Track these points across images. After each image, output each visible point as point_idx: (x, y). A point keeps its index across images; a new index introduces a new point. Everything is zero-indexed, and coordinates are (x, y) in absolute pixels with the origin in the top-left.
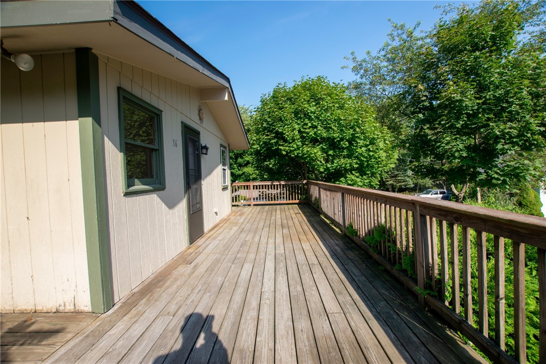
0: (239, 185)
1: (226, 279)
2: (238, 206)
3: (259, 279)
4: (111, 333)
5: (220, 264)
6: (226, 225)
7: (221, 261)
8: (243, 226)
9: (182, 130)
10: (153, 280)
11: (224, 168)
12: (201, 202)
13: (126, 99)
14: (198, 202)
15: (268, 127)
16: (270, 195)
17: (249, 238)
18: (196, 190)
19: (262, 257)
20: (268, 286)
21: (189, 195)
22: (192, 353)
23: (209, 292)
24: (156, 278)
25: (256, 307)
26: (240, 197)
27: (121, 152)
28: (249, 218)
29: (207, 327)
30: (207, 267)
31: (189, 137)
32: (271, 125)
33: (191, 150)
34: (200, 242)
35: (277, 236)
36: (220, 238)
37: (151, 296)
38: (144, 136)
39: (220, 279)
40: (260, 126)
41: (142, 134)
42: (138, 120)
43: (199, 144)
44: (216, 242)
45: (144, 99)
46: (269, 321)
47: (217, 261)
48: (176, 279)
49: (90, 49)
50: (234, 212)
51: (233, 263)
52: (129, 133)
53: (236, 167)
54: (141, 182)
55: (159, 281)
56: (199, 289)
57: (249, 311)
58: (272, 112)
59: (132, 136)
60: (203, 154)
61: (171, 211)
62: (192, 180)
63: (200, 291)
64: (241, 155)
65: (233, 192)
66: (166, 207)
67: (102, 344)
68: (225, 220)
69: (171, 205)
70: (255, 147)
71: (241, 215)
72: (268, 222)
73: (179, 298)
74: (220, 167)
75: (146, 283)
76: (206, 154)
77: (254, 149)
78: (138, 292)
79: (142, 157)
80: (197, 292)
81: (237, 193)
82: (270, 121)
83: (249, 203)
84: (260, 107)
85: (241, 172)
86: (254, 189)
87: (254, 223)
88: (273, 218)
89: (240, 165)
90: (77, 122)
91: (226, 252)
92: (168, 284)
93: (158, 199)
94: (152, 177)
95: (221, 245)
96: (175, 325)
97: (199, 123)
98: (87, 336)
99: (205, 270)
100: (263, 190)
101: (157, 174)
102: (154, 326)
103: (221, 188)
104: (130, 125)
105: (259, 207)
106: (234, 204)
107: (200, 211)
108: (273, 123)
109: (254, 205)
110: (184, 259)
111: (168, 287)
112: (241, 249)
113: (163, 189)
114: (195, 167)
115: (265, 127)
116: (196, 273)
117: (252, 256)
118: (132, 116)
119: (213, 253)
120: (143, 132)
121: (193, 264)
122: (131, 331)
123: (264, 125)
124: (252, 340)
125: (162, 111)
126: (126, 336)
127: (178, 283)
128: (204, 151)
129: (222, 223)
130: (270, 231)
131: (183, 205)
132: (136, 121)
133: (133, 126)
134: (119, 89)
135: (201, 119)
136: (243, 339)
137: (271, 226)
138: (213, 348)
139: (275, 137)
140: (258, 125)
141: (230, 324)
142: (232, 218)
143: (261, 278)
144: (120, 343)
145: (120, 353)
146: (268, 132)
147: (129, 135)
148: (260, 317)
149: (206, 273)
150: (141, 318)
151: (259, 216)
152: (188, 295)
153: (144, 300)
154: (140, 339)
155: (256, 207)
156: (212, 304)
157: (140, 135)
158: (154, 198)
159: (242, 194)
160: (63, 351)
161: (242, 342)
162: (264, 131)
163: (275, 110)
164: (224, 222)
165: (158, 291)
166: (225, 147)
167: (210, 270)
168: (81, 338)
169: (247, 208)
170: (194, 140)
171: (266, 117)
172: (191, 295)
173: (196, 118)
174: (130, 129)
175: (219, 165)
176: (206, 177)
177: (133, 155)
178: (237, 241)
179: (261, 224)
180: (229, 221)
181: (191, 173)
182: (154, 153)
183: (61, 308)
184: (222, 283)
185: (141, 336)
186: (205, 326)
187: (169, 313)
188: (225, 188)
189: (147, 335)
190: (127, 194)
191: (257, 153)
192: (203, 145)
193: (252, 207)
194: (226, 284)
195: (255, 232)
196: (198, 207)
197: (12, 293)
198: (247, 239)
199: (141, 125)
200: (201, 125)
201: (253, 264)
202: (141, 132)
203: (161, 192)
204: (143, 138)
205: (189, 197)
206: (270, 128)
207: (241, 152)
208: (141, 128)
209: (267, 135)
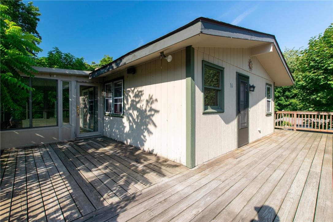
0: (285, 113)
1: (260, 175)
2: (281, 129)
3: (288, 183)
4: (193, 178)
5: (257, 165)
6: (267, 141)
7: (258, 163)
8: (282, 144)
9: (236, 77)
10: (214, 161)
11: (268, 100)
12: (248, 122)
13: (206, 65)
14: (245, 122)
15: (316, 65)
16: (316, 124)
17: (286, 153)
18: (245, 114)
19: (294, 169)
20: (296, 190)
21: (239, 117)
22: (230, 204)
23: (246, 178)
24: (216, 160)
25: (280, 200)
26: (283, 122)
27: (202, 92)
28: (289, 139)
29: (241, 196)
30: (248, 163)
31: (241, 81)
32: (319, 63)
33: (242, 89)
34: (245, 148)
35: (315, 158)
36: (260, 148)
37: (212, 168)
38: (216, 82)
39: (255, 174)
40: (306, 66)
41: (214, 81)
42: (213, 73)
43: (248, 85)
44: (257, 150)
45: (215, 63)
46: (289, 212)
47: (256, 162)
48: (226, 165)
49: (191, 46)
50: (277, 133)
51: (267, 167)
52: (207, 81)
53: (284, 99)
54: (211, 108)
55: (217, 163)
56: (239, 174)
57: (273, 199)
58: (322, 51)
59: (209, 82)
60: (251, 91)
61: (227, 125)
62: (242, 107)
63: (240, 175)
64: (289, 90)
65: (276, 119)
66: (224, 123)
67: (189, 181)
68: (267, 137)
69: (227, 121)
70: (300, 83)
71: (282, 136)
72: (309, 146)
73: (227, 174)
74: (265, 100)
75: (211, 161)
76: (253, 91)
77: (299, 84)
78: (206, 165)
79: (214, 93)
80: (238, 175)
81: (281, 119)
82: (318, 60)
83: (291, 128)
84: (308, 49)
85: (288, 103)
86: (297, 117)
87: (294, 144)
88: (316, 143)
89: (287, 97)
90: (185, 80)
91: (264, 158)
92: (222, 165)
93: (220, 117)
94: (217, 105)
95: (261, 153)
96: (223, 187)
97: (249, 71)
98: (184, 175)
99: (246, 165)
100: (308, 119)
101: (220, 104)
102: (212, 183)
103: (265, 114)
104: (209, 76)
105: (302, 133)
106: (278, 127)
107: (247, 128)
108: (322, 61)
109: (297, 130)
110: (232, 155)
111: (222, 167)
112: (277, 159)
113: (223, 112)
114: (244, 100)
115: (312, 66)
116: (240, 165)
117: (285, 166)
118: (209, 71)
119: (253, 157)
120: (215, 79)
121: (238, 160)
122: (201, 180)
123: (311, 64)
124: (272, 217)
125: (224, 68)
126: (199, 182)
127: (228, 167)
128: (252, 89)
129: (264, 139)
130: (309, 153)
131: (235, 123)
132: (211, 74)
133: (210, 77)
134: (203, 61)
135: (250, 68)
136: (265, 213)
137: (312, 149)
138: (243, 208)
139: (323, 73)
140: (305, 65)
141: (257, 200)
142: (274, 137)
143: (290, 183)
144: (196, 184)
145: (195, 188)
146: (314, 70)
147: (207, 82)
148: (282, 206)
149: (246, 167)
150: (206, 177)
151: (300, 140)
152: (233, 175)
153: (209, 169)
154: (205, 186)
155: (298, 132)
156: (247, 185)
157: (213, 82)
158: (217, 116)
159: (285, 120)
160: (175, 177)
161: (264, 214)
162: (310, 69)
163: (325, 49)
164: (266, 139)
165: (216, 167)
166: (271, 85)
167: (249, 166)
168: (181, 175)
169: (289, 132)
170: (245, 82)
171: (314, 56)
172: (234, 176)
173: (247, 68)
174: (208, 78)
175: (264, 98)
176: (253, 106)
177: (209, 93)
178: (274, 154)
179: (301, 146)
180: (270, 139)
181: (241, 103)
182: (219, 92)
183: (175, 161)
184: (256, 176)
185: (206, 184)
186: (240, 195)
187: (220, 180)
188: (268, 115)
189: (208, 185)
190: (204, 114)
191: (303, 88)
192: (251, 85)
193: (294, 132)
194: (259, 177)
195: (293, 151)
196: (245, 125)
197: (161, 149)
198: (283, 154)
199: (214, 75)
200: (250, 72)
201: (284, 172)
202: (214, 80)
203: (222, 114)
204: (215, 83)
205: (239, 118)
206: (318, 66)
207: (289, 87)
208: (214, 77)
209: (314, 73)
